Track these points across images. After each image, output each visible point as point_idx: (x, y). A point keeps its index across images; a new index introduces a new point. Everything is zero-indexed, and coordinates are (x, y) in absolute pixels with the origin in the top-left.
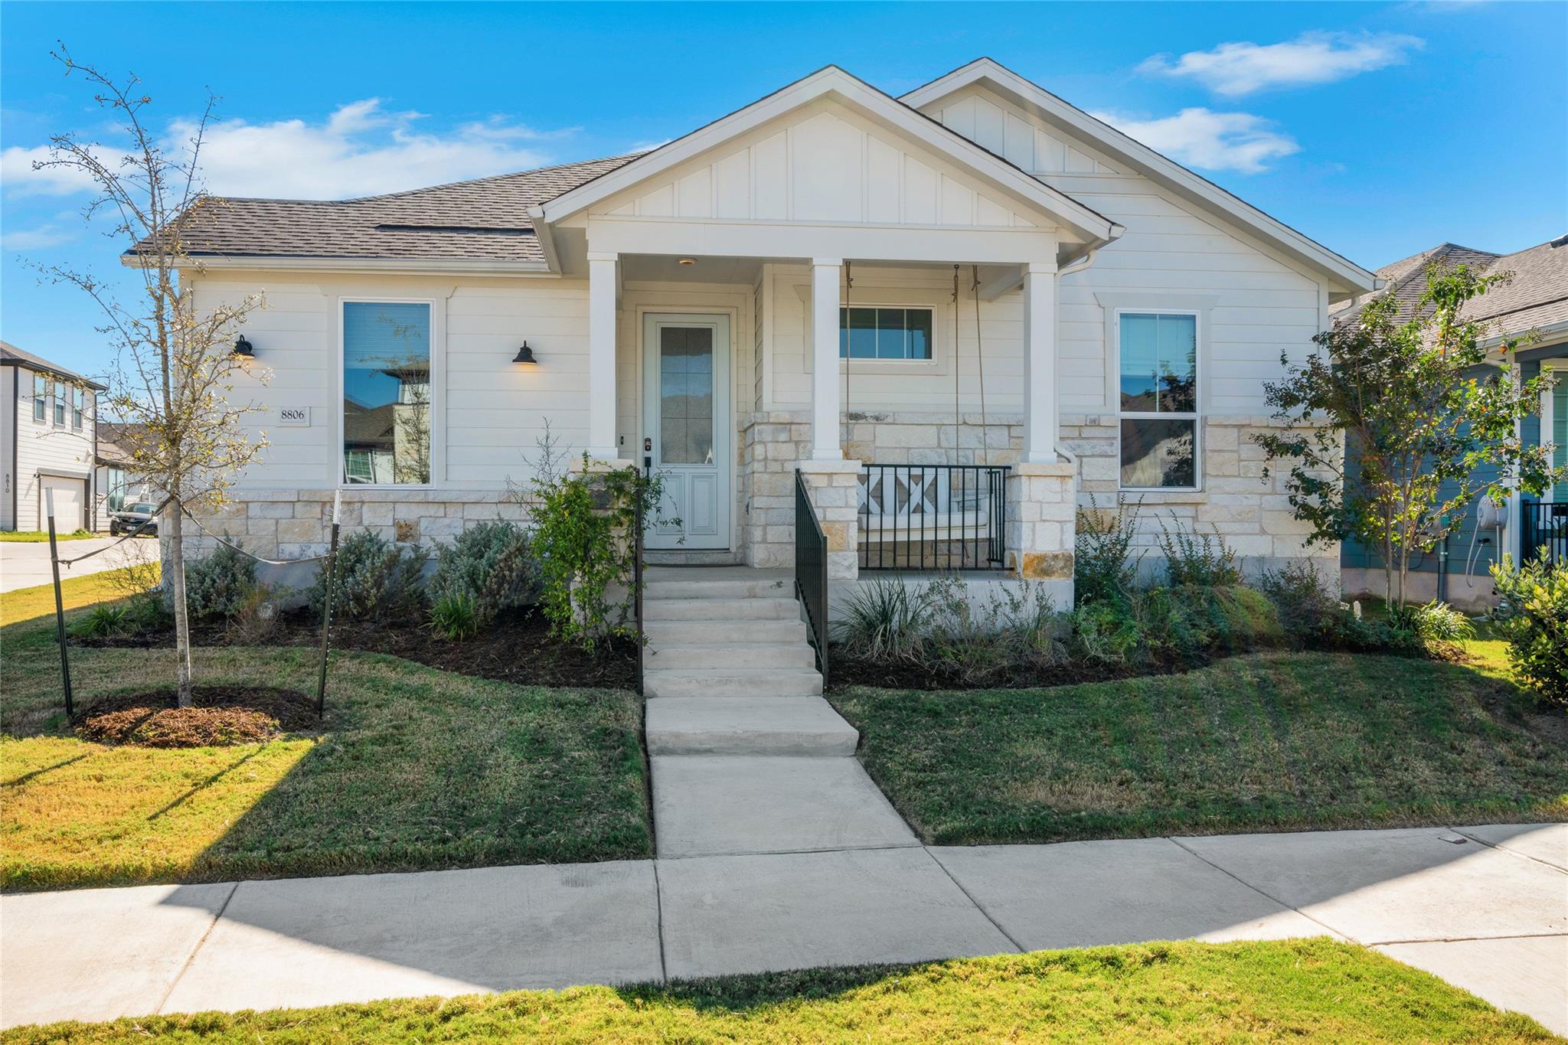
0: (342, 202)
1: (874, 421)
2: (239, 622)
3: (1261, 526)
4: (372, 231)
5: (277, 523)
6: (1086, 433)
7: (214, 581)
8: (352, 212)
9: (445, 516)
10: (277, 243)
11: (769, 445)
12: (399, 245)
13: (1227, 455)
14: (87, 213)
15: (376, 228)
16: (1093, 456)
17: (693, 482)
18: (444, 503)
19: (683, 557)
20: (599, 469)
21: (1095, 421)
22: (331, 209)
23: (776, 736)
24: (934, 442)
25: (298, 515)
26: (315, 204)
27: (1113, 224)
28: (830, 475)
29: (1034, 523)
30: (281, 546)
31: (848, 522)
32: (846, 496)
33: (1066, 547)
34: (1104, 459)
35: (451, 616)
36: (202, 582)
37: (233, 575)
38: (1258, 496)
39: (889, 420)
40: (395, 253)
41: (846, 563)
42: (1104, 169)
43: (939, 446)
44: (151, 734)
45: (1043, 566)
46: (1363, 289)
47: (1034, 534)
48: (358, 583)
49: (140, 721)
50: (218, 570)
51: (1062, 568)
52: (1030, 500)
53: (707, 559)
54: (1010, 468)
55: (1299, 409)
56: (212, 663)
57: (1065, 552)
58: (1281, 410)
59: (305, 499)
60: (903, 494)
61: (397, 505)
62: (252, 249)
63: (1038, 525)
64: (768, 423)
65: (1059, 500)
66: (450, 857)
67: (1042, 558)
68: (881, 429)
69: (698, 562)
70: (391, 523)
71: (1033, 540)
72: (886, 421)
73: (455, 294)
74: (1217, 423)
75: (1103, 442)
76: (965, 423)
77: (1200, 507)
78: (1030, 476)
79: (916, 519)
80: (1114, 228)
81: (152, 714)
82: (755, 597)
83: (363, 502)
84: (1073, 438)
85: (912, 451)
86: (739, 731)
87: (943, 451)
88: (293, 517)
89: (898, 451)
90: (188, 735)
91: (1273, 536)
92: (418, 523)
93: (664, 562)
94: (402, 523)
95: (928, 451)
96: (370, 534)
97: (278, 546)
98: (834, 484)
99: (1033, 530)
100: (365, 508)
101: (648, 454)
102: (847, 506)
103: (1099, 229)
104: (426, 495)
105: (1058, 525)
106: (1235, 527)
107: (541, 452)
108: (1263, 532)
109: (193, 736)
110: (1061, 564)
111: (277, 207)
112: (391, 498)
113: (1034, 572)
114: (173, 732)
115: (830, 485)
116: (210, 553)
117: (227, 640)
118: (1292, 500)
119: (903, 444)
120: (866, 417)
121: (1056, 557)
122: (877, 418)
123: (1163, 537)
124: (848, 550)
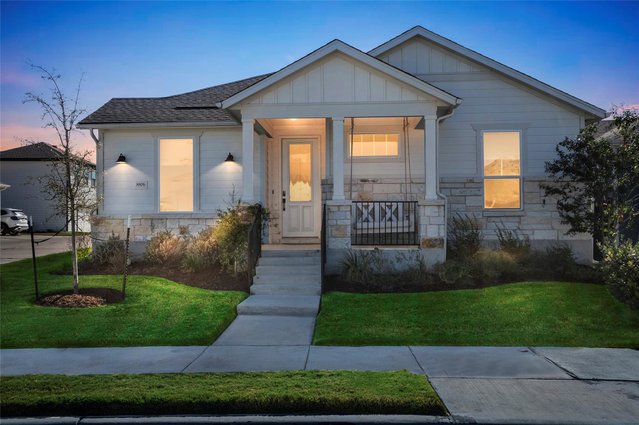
0: (165, 98)
1: (372, 182)
2: (113, 266)
3: (552, 226)
4: (173, 110)
5: (134, 227)
6: (468, 185)
7: (106, 250)
8: (168, 102)
9: (199, 224)
10: (135, 117)
11: (328, 193)
12: (181, 116)
13: (534, 194)
14: (42, 117)
15: (175, 109)
16: (470, 196)
17: (303, 209)
18: (199, 219)
19: (298, 240)
20: (245, 205)
21: (471, 180)
22: (160, 101)
23: (286, 308)
24: (399, 191)
25: (143, 224)
26: (155, 99)
27: (458, 98)
28: (339, 206)
29: (426, 225)
30: (136, 236)
31: (346, 226)
32: (346, 215)
33: (441, 235)
34: (475, 197)
35: (190, 263)
36: (103, 250)
37: (115, 248)
38: (550, 213)
39: (379, 182)
40: (179, 119)
41: (346, 242)
42: (475, 70)
43: (401, 192)
44: (60, 303)
45: (431, 244)
46: (601, 118)
47: (426, 230)
48: (160, 251)
49: (58, 298)
50: (108, 246)
51: (439, 244)
52: (424, 216)
53: (308, 241)
54: (417, 202)
55: (560, 174)
56: (98, 281)
57: (440, 238)
58: (553, 174)
59: (145, 218)
60: (383, 213)
61: (180, 220)
62: (125, 120)
63: (428, 227)
64: (327, 184)
65: (437, 215)
66: (138, 343)
67: (430, 240)
68: (376, 186)
69: (304, 243)
70: (178, 227)
71: (426, 233)
72: (377, 182)
73: (203, 135)
74: (529, 180)
75: (476, 189)
76: (412, 182)
77: (522, 218)
78: (424, 206)
79: (389, 224)
80: (458, 100)
81: (62, 297)
82: (308, 256)
83: (167, 219)
84: (462, 188)
85: (389, 195)
86: (272, 306)
87: (403, 195)
88: (141, 225)
89: (383, 195)
90: (72, 304)
91: (558, 230)
92: (188, 227)
93: (290, 242)
94: (182, 227)
95: (396, 195)
96: (167, 232)
97: (135, 236)
98: (341, 210)
99: (426, 228)
100: (168, 221)
101: (284, 197)
102: (346, 219)
103: (452, 101)
104: (191, 215)
105: (437, 226)
106: (539, 226)
107: (231, 198)
108: (553, 229)
109: (74, 304)
110: (439, 243)
111: (139, 101)
112: (178, 217)
113: (427, 246)
114: (67, 303)
115: (339, 210)
116: (107, 239)
117: (108, 272)
118: (561, 215)
119: (385, 192)
120: (369, 181)
121: (436, 240)
122: (374, 181)
123: (497, 231)
124: (346, 237)
